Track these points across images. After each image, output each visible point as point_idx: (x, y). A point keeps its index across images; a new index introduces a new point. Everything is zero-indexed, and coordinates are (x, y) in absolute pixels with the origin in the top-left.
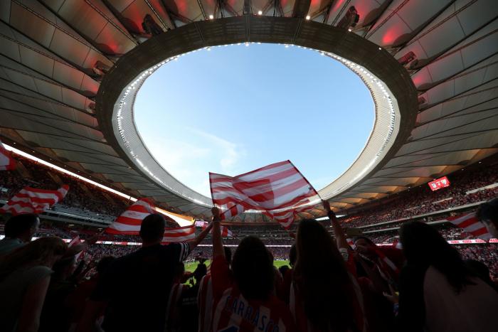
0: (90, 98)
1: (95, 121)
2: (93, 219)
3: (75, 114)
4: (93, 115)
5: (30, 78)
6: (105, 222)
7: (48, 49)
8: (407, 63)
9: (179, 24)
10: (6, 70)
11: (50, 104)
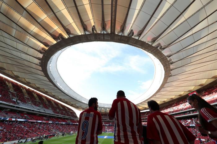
0: (39, 60)
1: (40, 68)
2: (35, 110)
3: (34, 66)
4: (40, 66)
5: (19, 53)
6: (41, 111)
7: (26, 44)
8: (159, 47)
9: (71, 36)
10: (11, 50)
11: (25, 62)
